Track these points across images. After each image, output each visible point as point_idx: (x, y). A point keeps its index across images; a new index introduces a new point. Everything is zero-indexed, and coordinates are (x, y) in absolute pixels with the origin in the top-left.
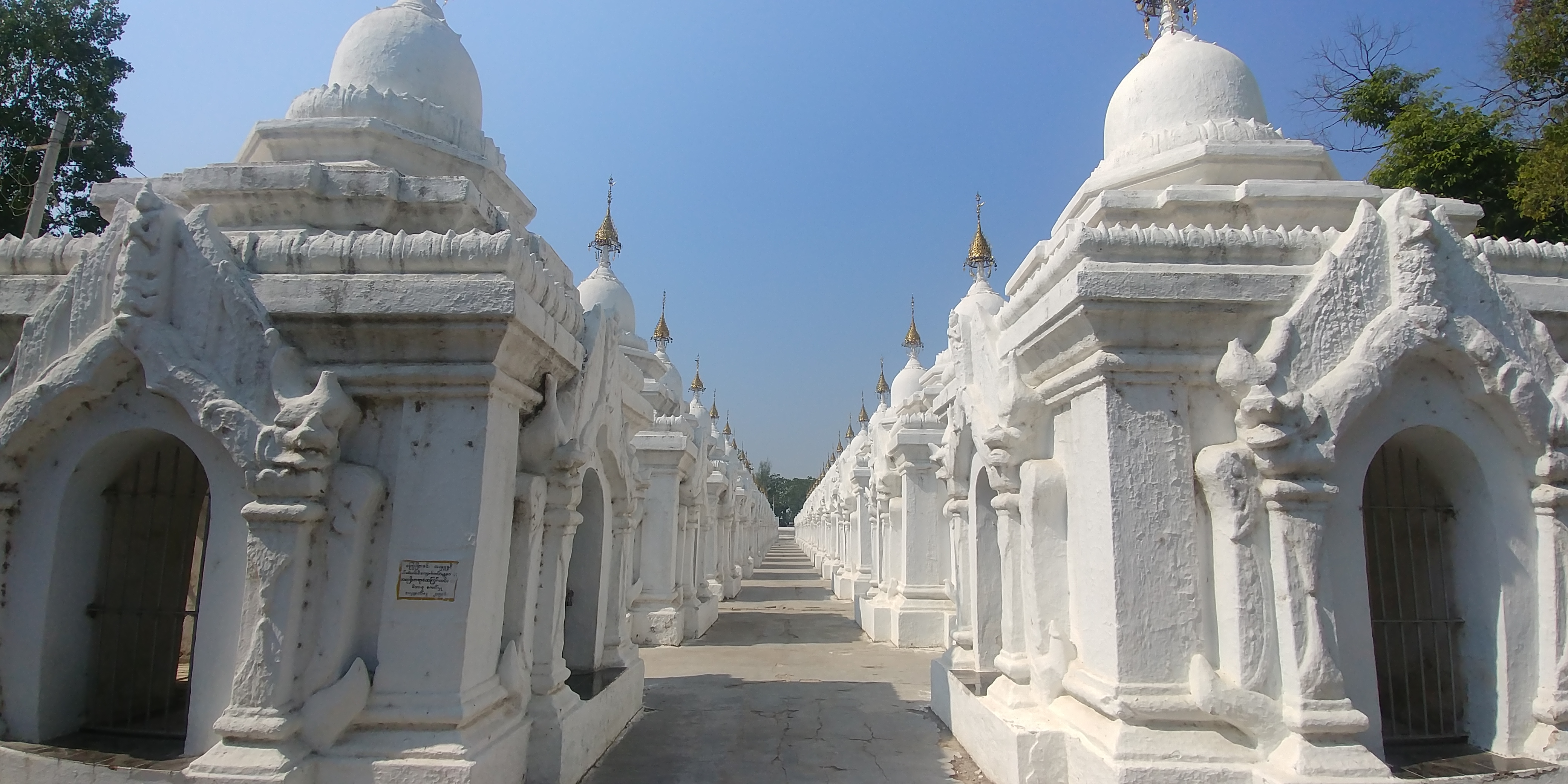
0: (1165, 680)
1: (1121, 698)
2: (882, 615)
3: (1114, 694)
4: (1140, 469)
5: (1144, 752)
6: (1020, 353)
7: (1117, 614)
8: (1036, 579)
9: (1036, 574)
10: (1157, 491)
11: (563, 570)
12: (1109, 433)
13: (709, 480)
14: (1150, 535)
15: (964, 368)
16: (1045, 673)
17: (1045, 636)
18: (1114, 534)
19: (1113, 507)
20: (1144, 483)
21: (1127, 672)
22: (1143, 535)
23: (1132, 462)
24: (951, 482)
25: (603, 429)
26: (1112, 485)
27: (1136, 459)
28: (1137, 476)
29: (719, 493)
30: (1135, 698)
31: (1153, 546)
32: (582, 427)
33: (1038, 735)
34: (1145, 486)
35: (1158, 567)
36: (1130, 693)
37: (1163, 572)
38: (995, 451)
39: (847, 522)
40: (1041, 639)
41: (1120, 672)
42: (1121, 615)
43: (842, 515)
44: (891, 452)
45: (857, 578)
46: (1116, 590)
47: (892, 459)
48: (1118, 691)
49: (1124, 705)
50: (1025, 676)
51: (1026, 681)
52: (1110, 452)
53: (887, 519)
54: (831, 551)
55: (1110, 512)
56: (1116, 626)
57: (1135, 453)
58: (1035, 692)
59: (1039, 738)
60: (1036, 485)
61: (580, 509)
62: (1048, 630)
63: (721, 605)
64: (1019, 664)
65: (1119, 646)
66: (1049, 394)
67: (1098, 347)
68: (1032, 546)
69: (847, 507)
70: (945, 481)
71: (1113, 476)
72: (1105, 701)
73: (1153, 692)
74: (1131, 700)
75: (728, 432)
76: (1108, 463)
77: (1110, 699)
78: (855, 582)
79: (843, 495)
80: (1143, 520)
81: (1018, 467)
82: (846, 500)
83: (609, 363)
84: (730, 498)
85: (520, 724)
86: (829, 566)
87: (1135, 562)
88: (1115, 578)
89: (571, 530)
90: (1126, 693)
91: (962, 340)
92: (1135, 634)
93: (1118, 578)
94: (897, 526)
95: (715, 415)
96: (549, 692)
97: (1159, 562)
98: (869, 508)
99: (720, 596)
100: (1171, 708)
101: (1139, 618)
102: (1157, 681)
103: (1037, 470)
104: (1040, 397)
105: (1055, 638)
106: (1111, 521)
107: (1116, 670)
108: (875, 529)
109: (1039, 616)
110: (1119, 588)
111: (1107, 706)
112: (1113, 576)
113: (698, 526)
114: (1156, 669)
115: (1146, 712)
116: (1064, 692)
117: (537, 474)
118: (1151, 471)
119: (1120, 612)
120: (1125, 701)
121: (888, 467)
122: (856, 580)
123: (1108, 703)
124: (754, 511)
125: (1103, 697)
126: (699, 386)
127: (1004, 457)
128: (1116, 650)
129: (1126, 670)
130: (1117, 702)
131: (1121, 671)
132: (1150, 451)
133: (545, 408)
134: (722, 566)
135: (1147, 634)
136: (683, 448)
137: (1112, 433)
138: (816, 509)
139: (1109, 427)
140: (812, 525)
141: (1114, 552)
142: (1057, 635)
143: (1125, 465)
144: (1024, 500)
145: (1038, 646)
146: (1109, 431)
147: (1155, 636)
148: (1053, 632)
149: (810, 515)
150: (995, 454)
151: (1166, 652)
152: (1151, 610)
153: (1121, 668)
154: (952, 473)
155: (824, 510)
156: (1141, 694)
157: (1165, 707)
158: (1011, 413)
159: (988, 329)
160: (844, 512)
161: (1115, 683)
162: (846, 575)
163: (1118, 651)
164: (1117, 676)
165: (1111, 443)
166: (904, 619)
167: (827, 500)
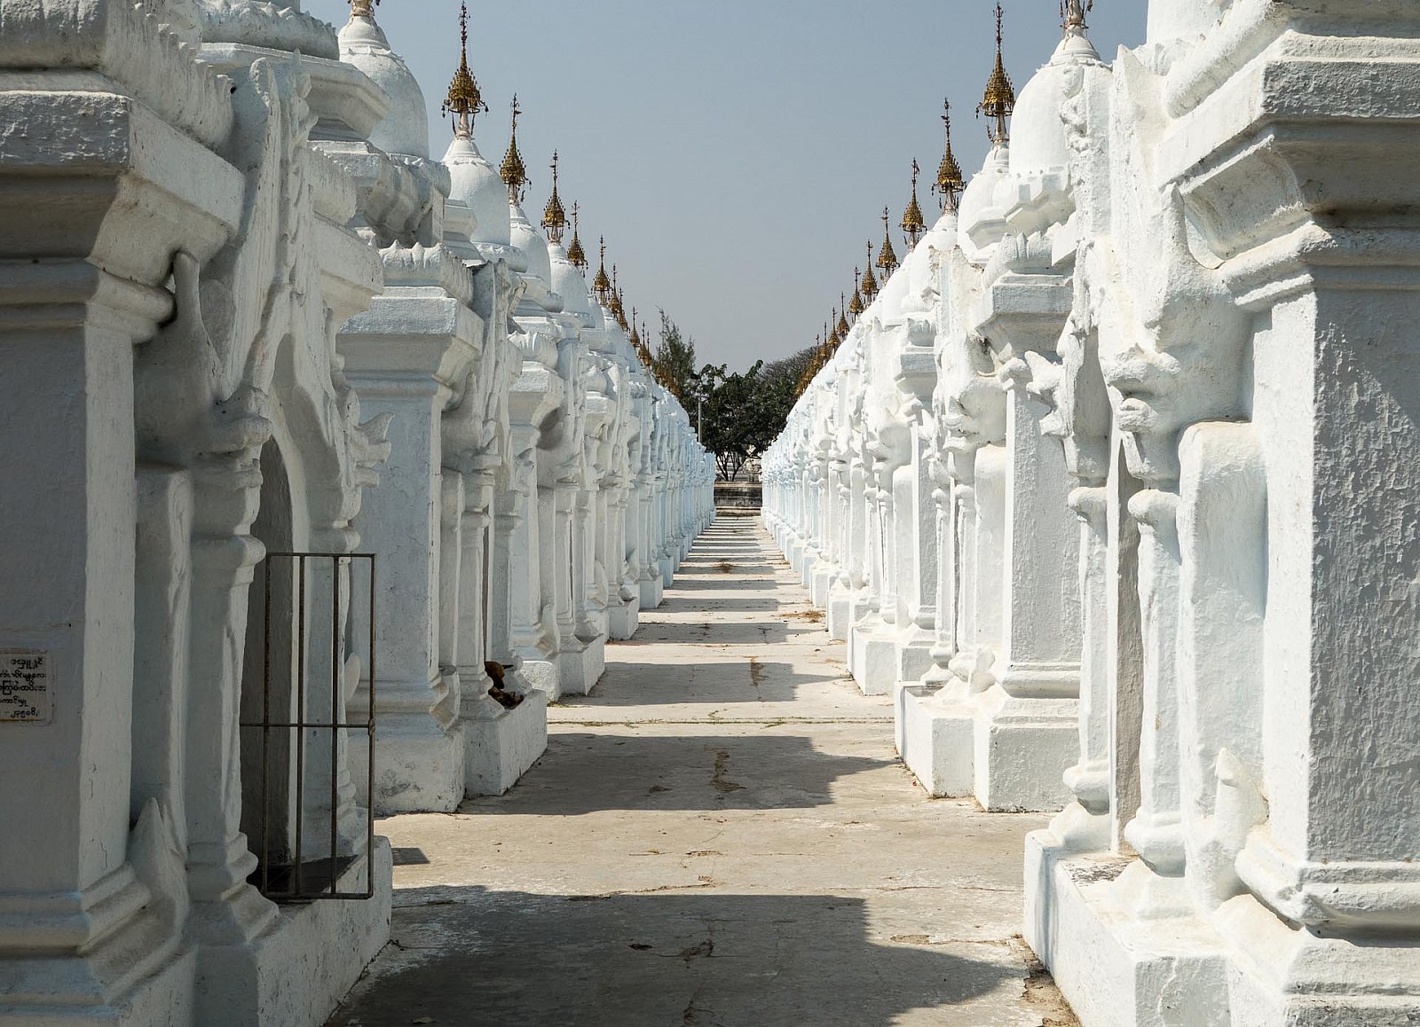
0: (1394, 857)
1: (1310, 888)
2: (948, 736)
3: (1297, 882)
4: (1374, 460)
5: (1340, 980)
6: (1185, 189)
7: (1312, 737)
8: (1198, 667)
9: (1199, 657)
10: (1403, 504)
11: (234, 658)
12: (1317, 390)
13: (514, 388)
14: (1385, 590)
15: (1090, 197)
16: (1206, 850)
17: (1210, 778)
18: (1314, 586)
19: (1316, 536)
20: (1380, 488)
21: (1324, 842)
22: (1372, 587)
23: (1359, 447)
24: (1071, 447)
25: (287, 344)
26: (1317, 491)
27: (1366, 444)
28: (1368, 475)
29: (538, 417)
30: (1332, 887)
31: (1389, 609)
32: (247, 347)
33: (1175, 964)
34: (1380, 494)
35: (1397, 651)
36: (1325, 878)
37: (1405, 659)
38: (1132, 401)
39: (883, 493)
40: (1202, 786)
41: (1312, 842)
42: (1320, 740)
43: (872, 473)
44: (981, 328)
45: (911, 638)
46: (1312, 691)
47: (986, 344)
48: (1304, 877)
49: (1313, 901)
50: (1176, 858)
51: (1176, 869)
52: (1315, 428)
53: (969, 499)
54: (851, 564)
55: (1308, 544)
56: (1309, 758)
57: (1365, 428)
58: (1193, 887)
59: (1179, 970)
60: (1202, 478)
61: (258, 530)
62: (1214, 768)
63: (555, 713)
64: (1164, 834)
65: (1312, 795)
66: (1241, 284)
67: (1305, 214)
68: (1193, 602)
69: (885, 452)
70: (1060, 440)
71: (1320, 474)
72: (1284, 895)
73: (1370, 877)
74: (1324, 891)
75: (556, 215)
76: (1312, 450)
77: (1291, 892)
78: (906, 652)
79: (875, 419)
80: (1373, 559)
81: (1175, 436)
82: (882, 433)
83: (293, 195)
84: (571, 428)
85: (176, 956)
86: (846, 605)
87: (1352, 641)
88: (1313, 668)
89: (245, 575)
90: (1318, 879)
91: (1088, 132)
92: (1343, 774)
93: (1318, 670)
94: (995, 523)
95: (514, 172)
96: (224, 896)
97: (1398, 640)
98: (931, 468)
99: (551, 691)
100: (1396, 904)
101: (1354, 744)
102: (1380, 857)
103: (1206, 447)
104: (1224, 289)
105: (1227, 783)
106: (1311, 562)
107: (1303, 838)
108: (946, 519)
109: (1201, 740)
110: (1318, 687)
111: (1289, 902)
112: (1309, 667)
113: (488, 521)
114: (1380, 836)
115: (1349, 912)
116: (1241, 889)
117: (175, 466)
118: (1395, 466)
119: (1317, 732)
120: (1314, 893)
121: (975, 368)
122: (906, 646)
123: (1288, 899)
124: (638, 453)
125: (1281, 887)
126: (465, 96)
127: (1145, 415)
128: (1306, 802)
129: (1322, 840)
130: (1301, 895)
131: (1313, 840)
132: (1396, 426)
133: (180, 323)
134: (552, 613)
135: (1367, 773)
136: (448, 328)
137: (1322, 389)
138: (816, 439)
139: (1317, 378)
140: (807, 486)
141: (1313, 621)
142: (1229, 776)
143: (1344, 452)
144: (1183, 505)
145: (1197, 799)
146: (1317, 386)
147: (1381, 778)
148: (1223, 769)
149: (801, 454)
150: (1129, 408)
151: (1401, 805)
152: (1378, 730)
153: (1314, 836)
154: (1071, 427)
155: (832, 453)
156: (1345, 881)
157: (1385, 902)
158: (1160, 322)
159: (1140, 114)
160: (877, 466)
161: (1301, 862)
162: (881, 631)
163: (1311, 804)
164: (1306, 849)
165: (1319, 410)
166: (1002, 744)
167: (841, 420)
